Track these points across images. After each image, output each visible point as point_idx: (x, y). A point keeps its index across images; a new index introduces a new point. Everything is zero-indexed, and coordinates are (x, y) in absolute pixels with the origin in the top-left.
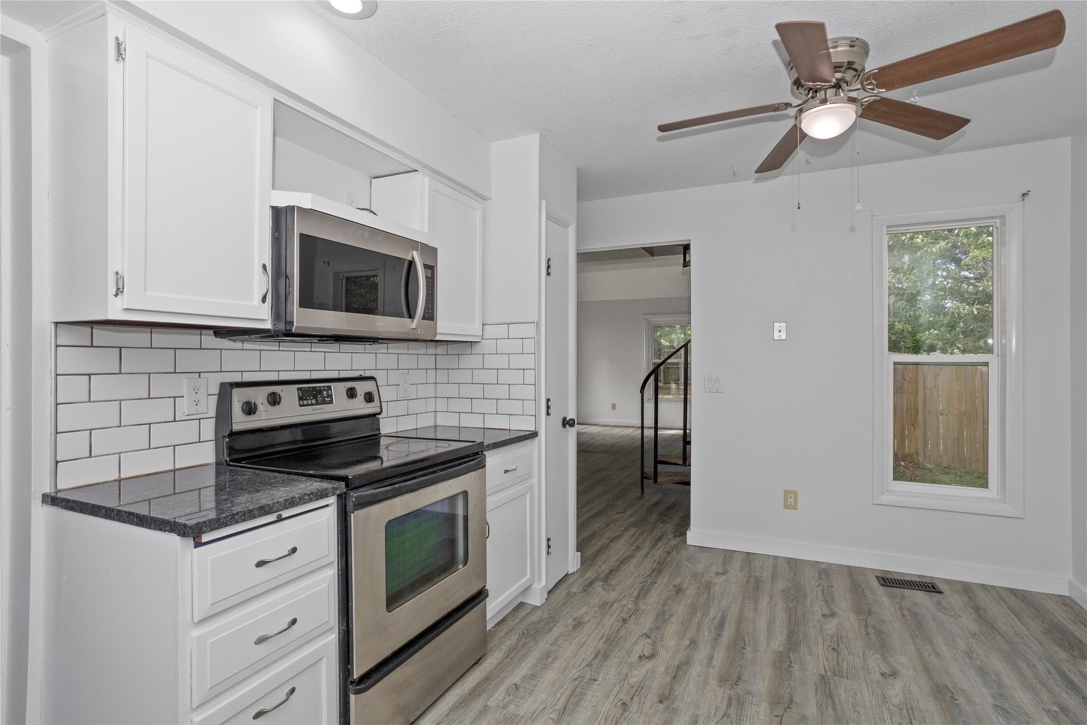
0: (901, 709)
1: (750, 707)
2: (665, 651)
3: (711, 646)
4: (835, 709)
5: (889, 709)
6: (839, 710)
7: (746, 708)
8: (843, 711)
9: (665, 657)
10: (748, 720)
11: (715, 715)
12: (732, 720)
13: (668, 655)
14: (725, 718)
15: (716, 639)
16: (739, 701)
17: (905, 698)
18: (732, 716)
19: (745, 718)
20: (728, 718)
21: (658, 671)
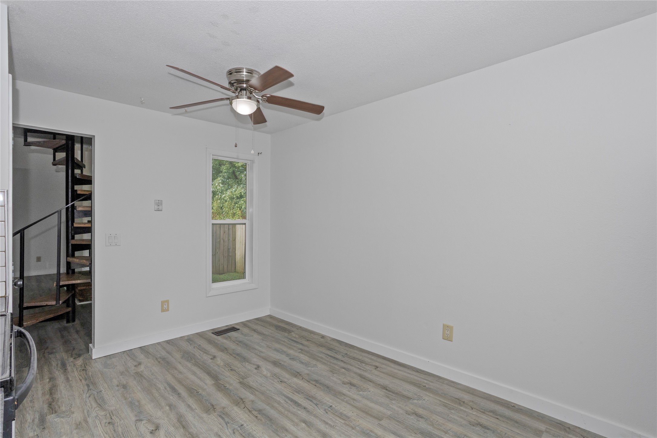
0: (273, 376)
1: (231, 413)
2: (162, 420)
3: (182, 401)
4: (257, 391)
5: (270, 379)
6: (259, 390)
7: (231, 414)
8: (260, 389)
9: (166, 422)
10: (237, 418)
11: (223, 427)
12: (231, 423)
13: (166, 421)
14: (228, 425)
15: (180, 397)
16: (224, 414)
17: (270, 372)
18: (229, 421)
19: (235, 418)
20: (229, 423)
21: (171, 431)
